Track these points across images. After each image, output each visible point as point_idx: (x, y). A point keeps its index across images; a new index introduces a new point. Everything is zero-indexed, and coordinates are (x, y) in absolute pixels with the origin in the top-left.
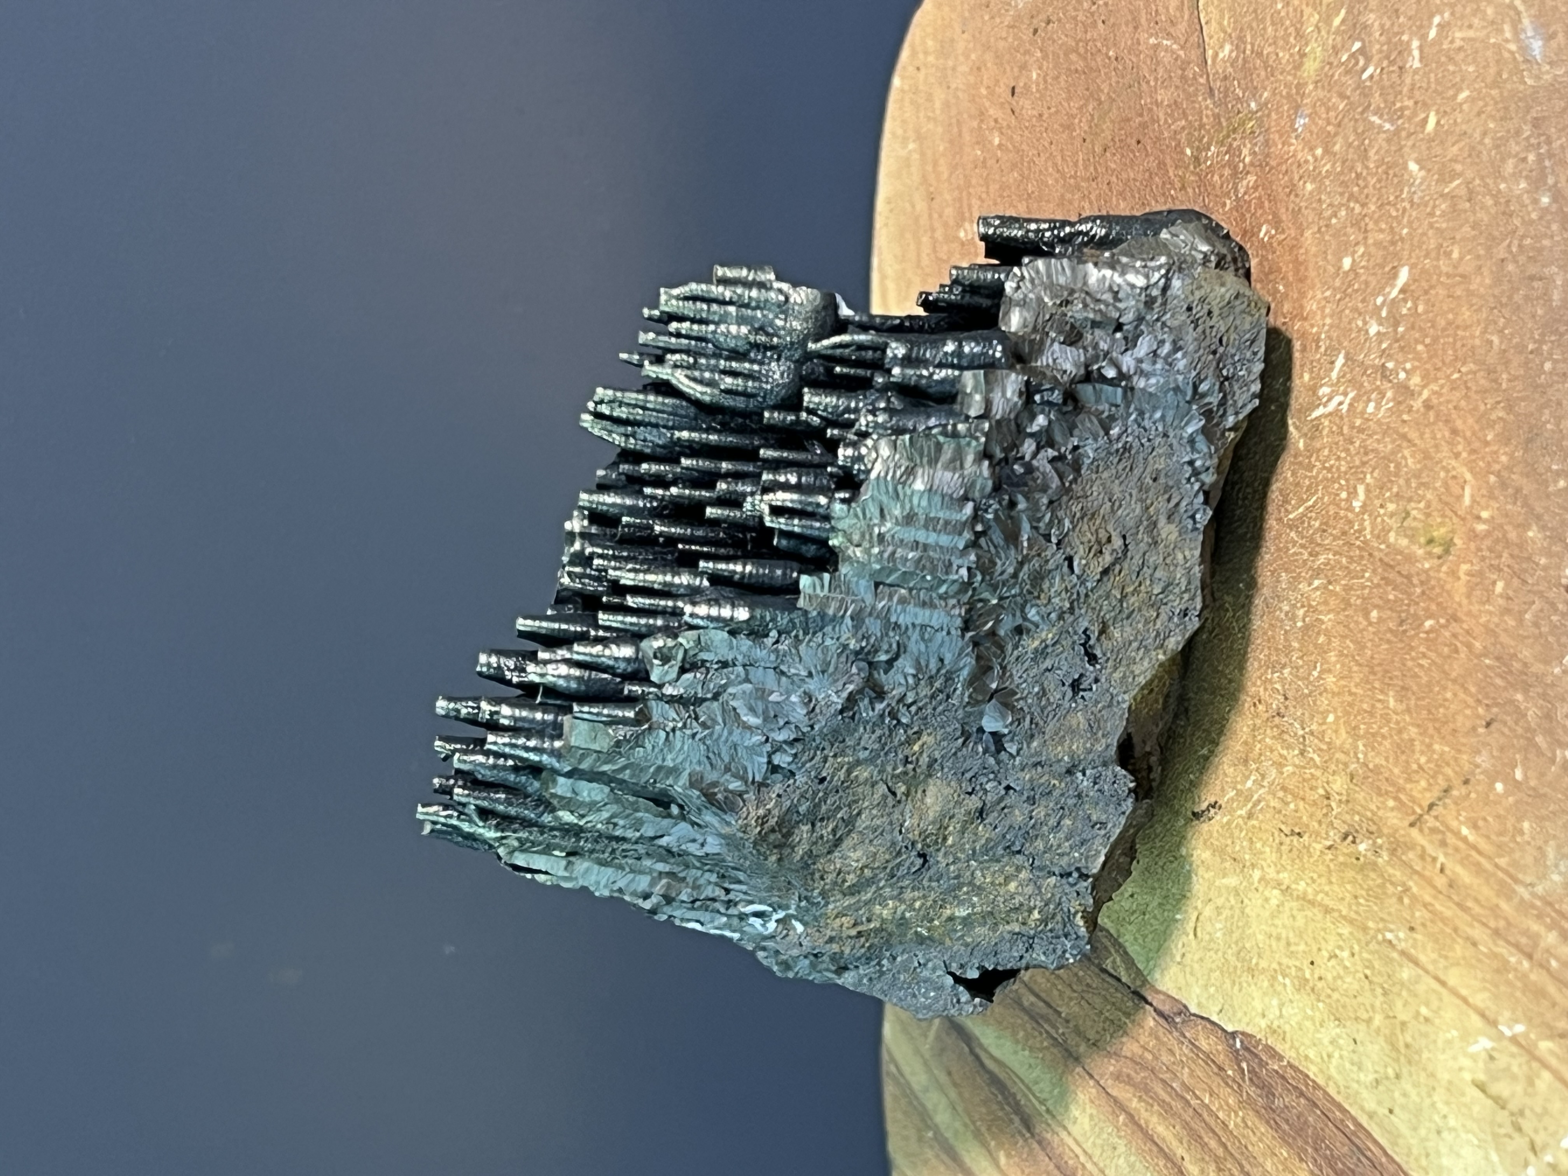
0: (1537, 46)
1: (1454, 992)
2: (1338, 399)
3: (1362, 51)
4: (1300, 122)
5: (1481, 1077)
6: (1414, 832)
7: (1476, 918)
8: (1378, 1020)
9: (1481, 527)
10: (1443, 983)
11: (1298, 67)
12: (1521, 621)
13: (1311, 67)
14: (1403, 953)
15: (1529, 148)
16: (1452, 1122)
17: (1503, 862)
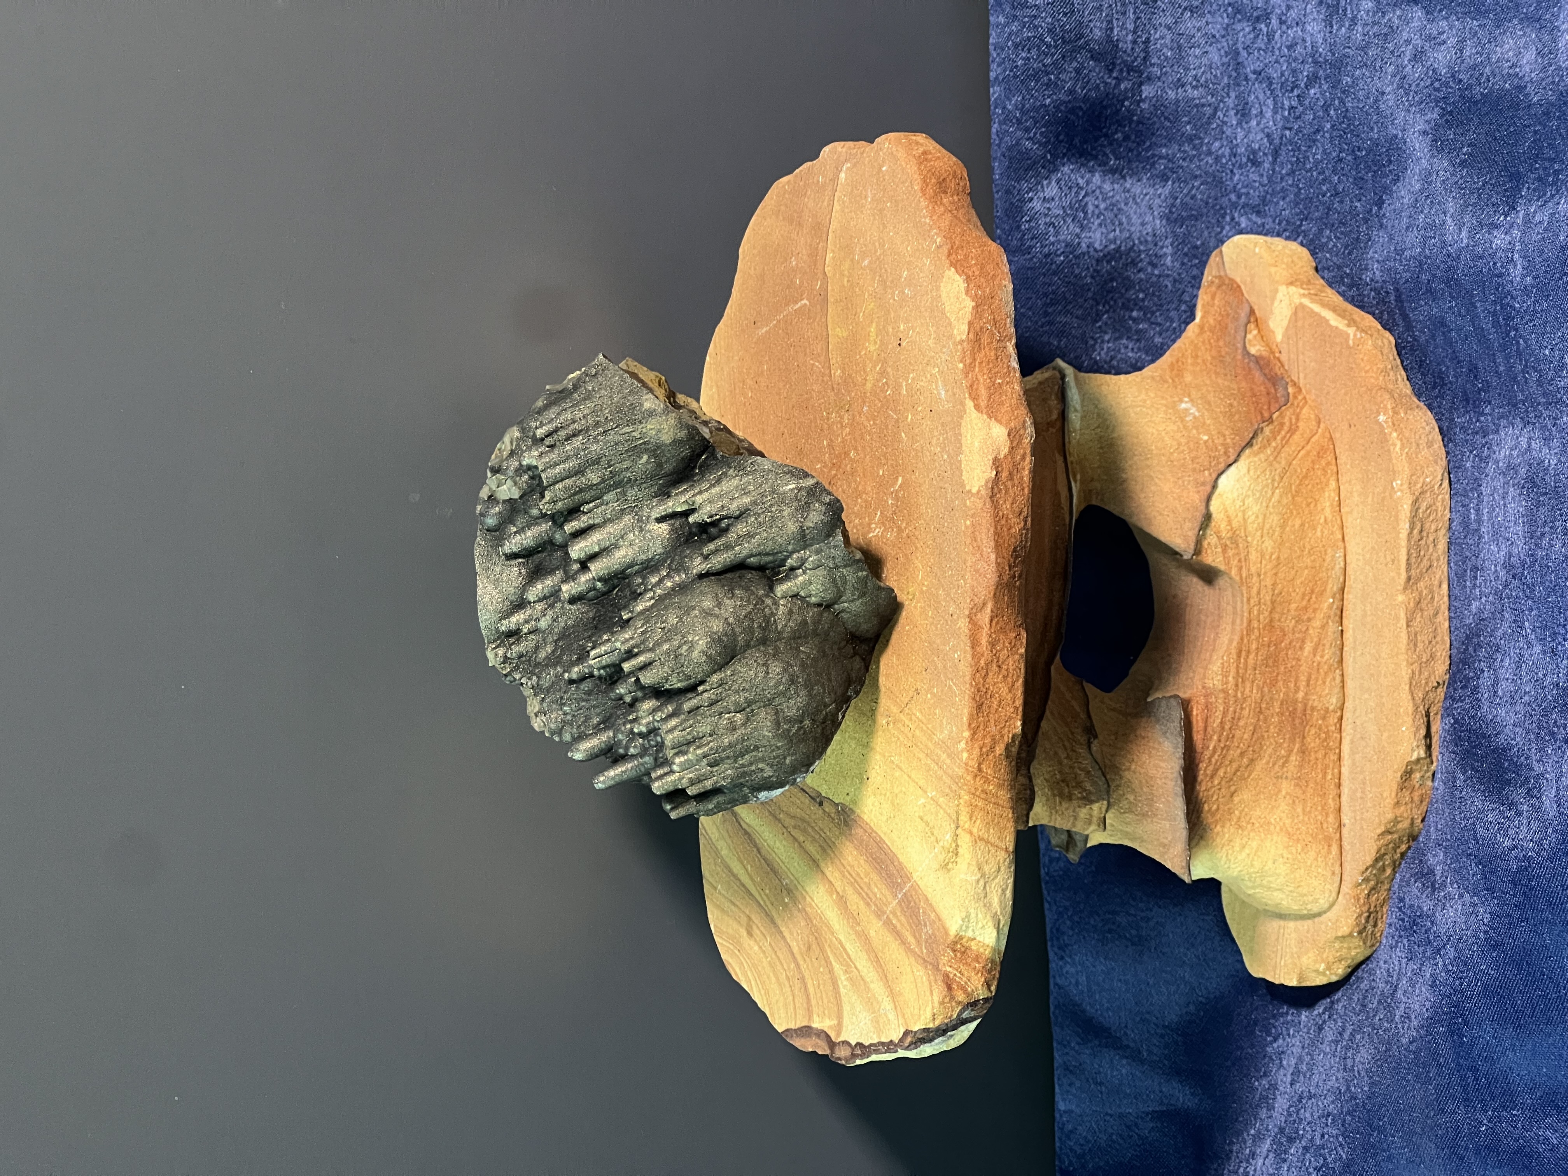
0: (943, 393)
1: (913, 781)
2: (877, 530)
3: (886, 383)
4: (865, 408)
5: (921, 814)
6: (901, 715)
7: (921, 750)
8: (888, 793)
9: (924, 588)
10: (910, 777)
11: (865, 384)
12: (937, 628)
13: (869, 385)
14: (897, 766)
15: (940, 434)
16: (912, 833)
17: (930, 726)
